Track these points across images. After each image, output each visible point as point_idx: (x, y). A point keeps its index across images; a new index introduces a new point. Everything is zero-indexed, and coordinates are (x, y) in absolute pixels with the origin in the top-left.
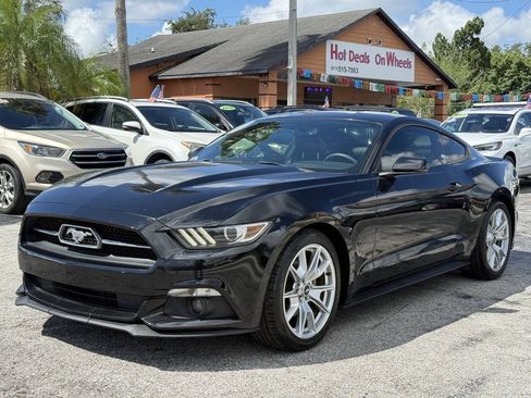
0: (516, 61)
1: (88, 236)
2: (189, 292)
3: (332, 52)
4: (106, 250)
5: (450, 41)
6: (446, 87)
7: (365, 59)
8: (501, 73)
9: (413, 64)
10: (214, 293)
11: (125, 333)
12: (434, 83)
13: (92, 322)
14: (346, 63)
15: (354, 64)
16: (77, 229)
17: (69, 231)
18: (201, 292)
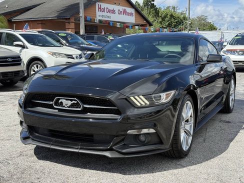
0: (169, 14)
1: (74, 103)
2: (138, 132)
3: (99, 8)
4: (85, 111)
5: (141, 5)
6: (148, 25)
7: (113, 12)
8: (163, 19)
9: (134, 14)
10: (152, 131)
11: (104, 156)
12: (143, 23)
13: (81, 151)
14: (105, 14)
15: (109, 14)
16: (66, 100)
17: (60, 101)
18: (145, 131)
